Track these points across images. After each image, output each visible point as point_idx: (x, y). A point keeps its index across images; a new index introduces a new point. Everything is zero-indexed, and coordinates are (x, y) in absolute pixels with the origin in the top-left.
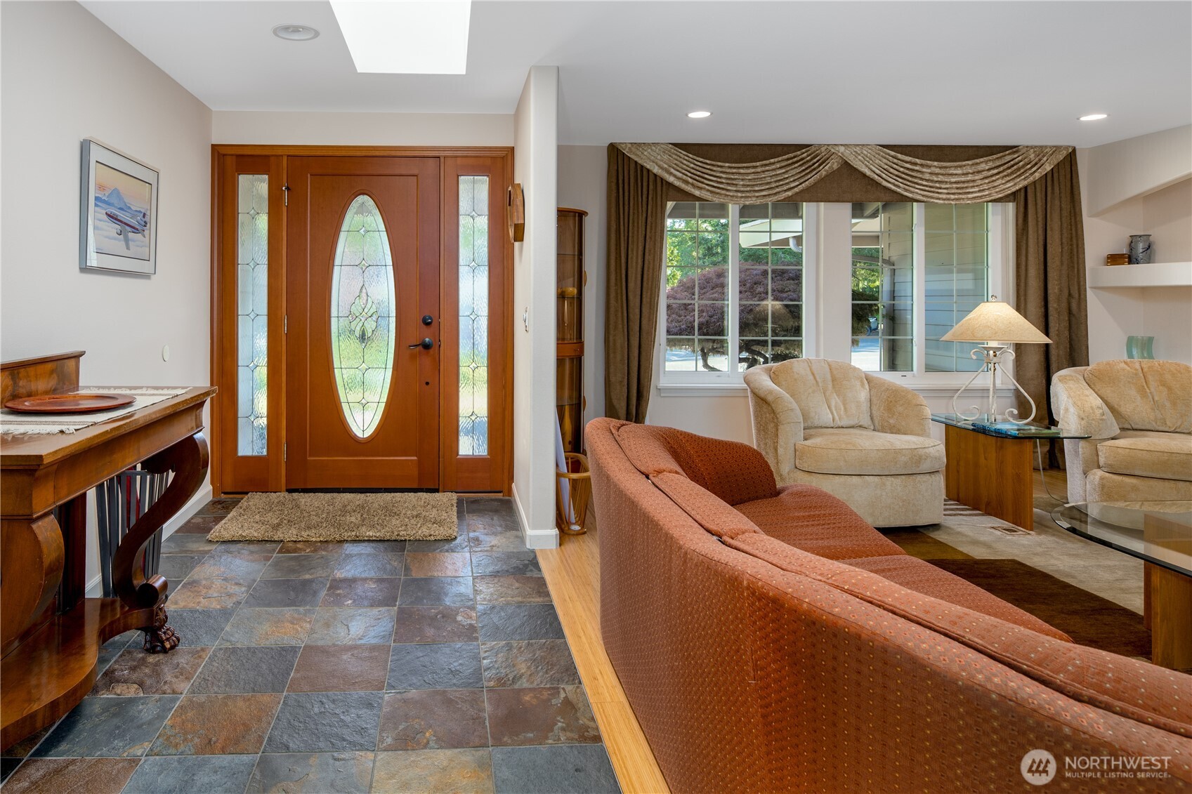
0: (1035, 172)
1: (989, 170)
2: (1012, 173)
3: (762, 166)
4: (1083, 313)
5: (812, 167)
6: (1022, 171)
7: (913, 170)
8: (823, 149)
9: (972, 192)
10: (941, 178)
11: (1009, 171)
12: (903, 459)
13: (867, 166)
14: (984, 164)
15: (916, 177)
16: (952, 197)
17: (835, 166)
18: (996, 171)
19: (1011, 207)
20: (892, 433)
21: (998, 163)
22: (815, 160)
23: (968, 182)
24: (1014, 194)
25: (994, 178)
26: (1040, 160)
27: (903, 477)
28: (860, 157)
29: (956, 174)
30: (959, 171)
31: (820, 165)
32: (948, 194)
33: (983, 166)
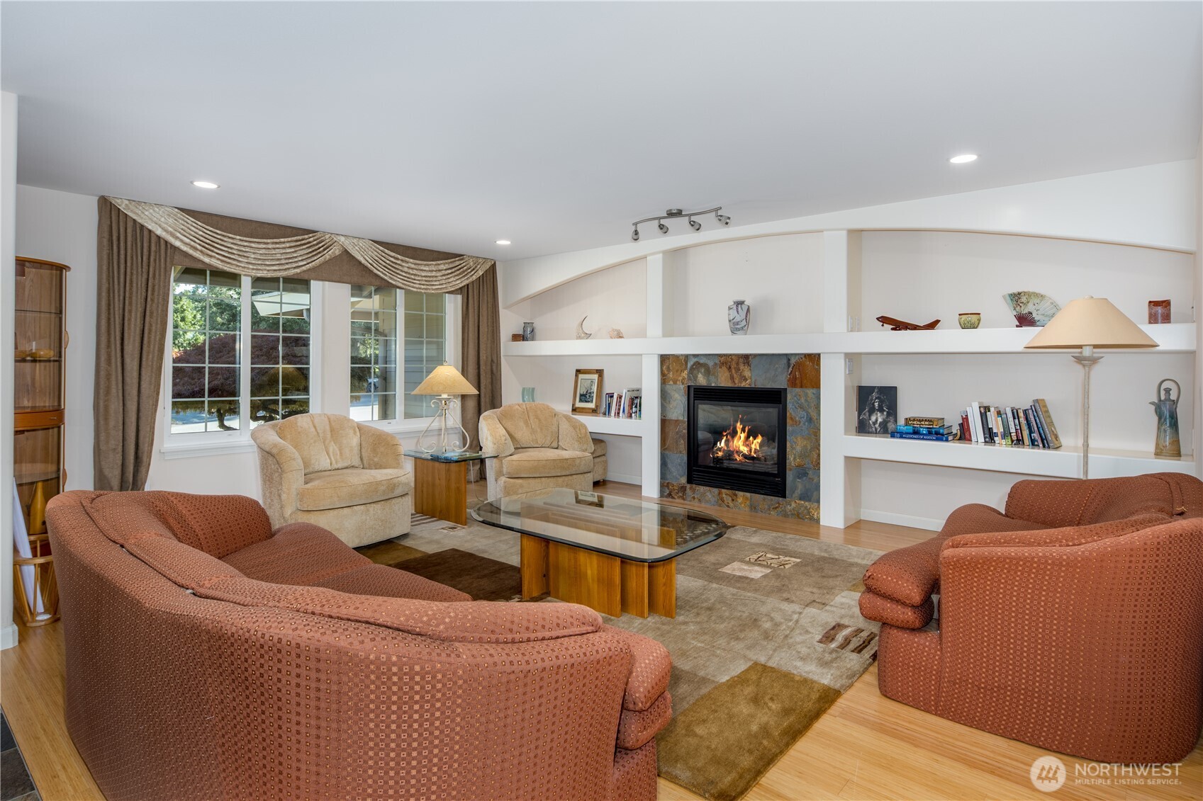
0: (473, 275)
1: (446, 270)
2: (460, 274)
3: (273, 243)
4: (499, 373)
5: (318, 251)
6: (466, 273)
7: (396, 263)
8: (327, 236)
9: (435, 285)
10: (415, 272)
11: (458, 272)
12: (383, 488)
13: (362, 255)
14: (443, 265)
15: (398, 269)
16: (423, 287)
17: (337, 253)
18: (450, 271)
19: (459, 297)
20: (376, 469)
21: (451, 266)
22: (320, 245)
23: (433, 277)
24: (461, 288)
25: (449, 276)
26: (476, 267)
27: (383, 502)
28: (357, 248)
29: (425, 270)
30: (427, 268)
31: (324, 250)
32: (420, 284)
33: (442, 267)
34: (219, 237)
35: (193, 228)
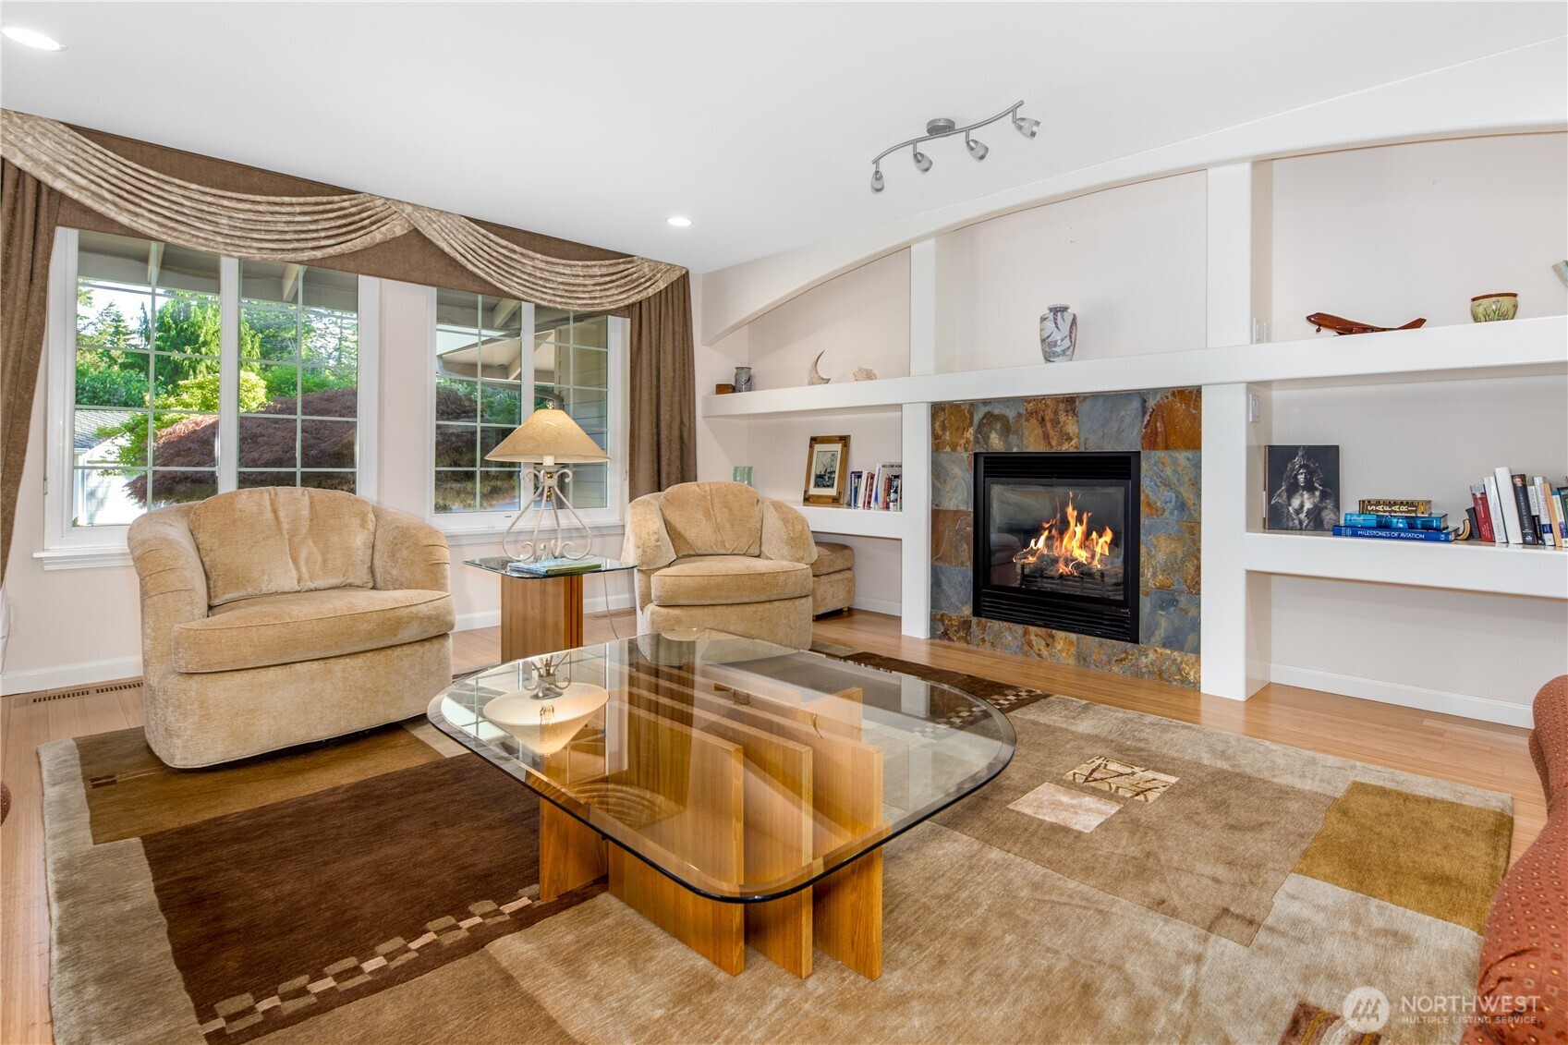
0: (649, 287)
1: (601, 276)
2: (626, 284)
3: (269, 203)
4: (693, 442)
5: (360, 224)
6: (636, 284)
7: (512, 259)
8: (378, 202)
9: (583, 298)
10: (546, 275)
11: (623, 281)
13: (445, 240)
14: (598, 268)
15: (515, 268)
16: (558, 299)
17: (399, 231)
18: (608, 279)
19: (626, 321)
21: (612, 270)
22: (364, 215)
23: (579, 285)
24: (627, 307)
25: (606, 287)
26: (654, 276)
28: (435, 226)
29: (564, 274)
30: (568, 271)
31: (372, 224)
32: (554, 295)
33: (597, 271)
34: (153, 182)
35: (96, 162)
